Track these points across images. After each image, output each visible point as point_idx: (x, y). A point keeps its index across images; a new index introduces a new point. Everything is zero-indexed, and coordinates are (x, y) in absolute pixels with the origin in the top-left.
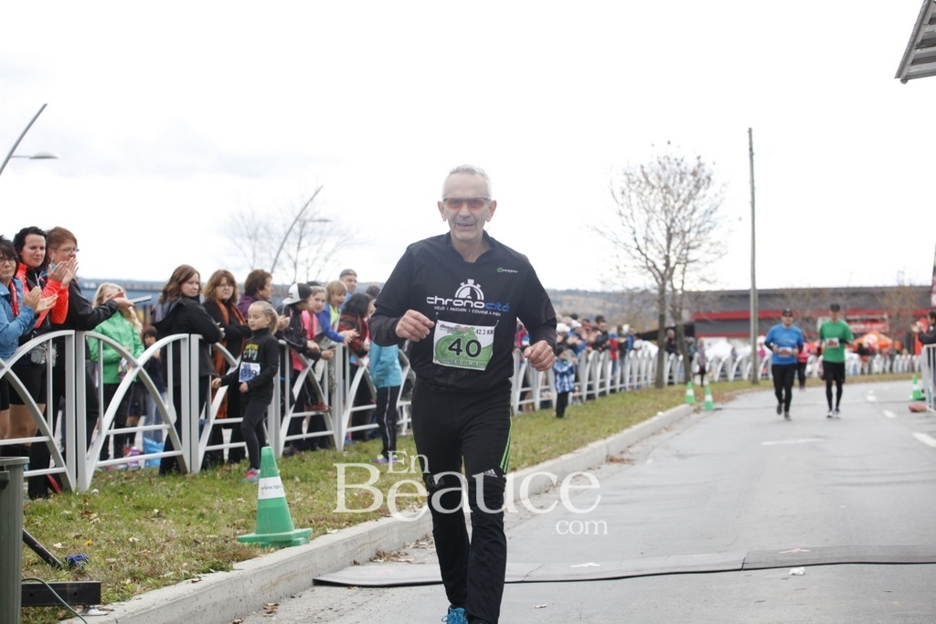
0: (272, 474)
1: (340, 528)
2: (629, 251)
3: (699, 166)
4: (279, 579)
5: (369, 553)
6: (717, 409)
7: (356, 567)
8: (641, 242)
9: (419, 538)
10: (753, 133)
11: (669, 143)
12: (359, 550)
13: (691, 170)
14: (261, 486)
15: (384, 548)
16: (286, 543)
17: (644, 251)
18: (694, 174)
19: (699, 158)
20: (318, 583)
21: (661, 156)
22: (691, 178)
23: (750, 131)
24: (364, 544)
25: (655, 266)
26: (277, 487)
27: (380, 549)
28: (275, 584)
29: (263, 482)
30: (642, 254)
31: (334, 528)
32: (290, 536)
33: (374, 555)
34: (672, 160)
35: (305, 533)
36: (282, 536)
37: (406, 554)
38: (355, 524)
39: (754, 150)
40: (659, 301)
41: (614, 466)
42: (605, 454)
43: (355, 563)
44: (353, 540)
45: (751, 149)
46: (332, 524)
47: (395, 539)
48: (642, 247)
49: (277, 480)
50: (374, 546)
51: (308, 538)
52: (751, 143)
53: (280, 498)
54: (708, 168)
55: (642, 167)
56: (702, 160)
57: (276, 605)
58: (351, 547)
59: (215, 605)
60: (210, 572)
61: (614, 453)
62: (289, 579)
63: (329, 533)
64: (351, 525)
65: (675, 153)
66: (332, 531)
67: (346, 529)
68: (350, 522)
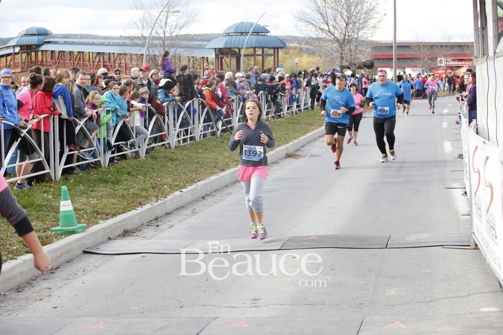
0: (66, 199)
1: (107, 219)
4: (62, 254)
5: (120, 231)
7: (110, 241)
8: (331, 28)
9: (152, 219)
12: (113, 231)
14: (61, 204)
15: (129, 227)
16: (73, 232)
20: (85, 252)
24: (116, 228)
25: (338, 40)
26: (69, 205)
27: (127, 229)
28: (60, 256)
29: (62, 203)
31: (104, 220)
32: (74, 229)
33: (122, 232)
35: (83, 226)
36: (70, 229)
37: (140, 231)
38: (116, 216)
41: (290, 160)
42: (285, 152)
43: (110, 239)
44: (109, 227)
46: (104, 216)
47: (137, 222)
48: (332, 30)
49: (69, 202)
50: (123, 228)
51: (84, 229)
53: (70, 211)
57: (57, 268)
58: (107, 231)
59: (22, 273)
60: (22, 255)
61: (291, 151)
62: (68, 253)
63: (99, 223)
64: (113, 217)
66: (101, 222)
67: (109, 220)
68: (114, 215)
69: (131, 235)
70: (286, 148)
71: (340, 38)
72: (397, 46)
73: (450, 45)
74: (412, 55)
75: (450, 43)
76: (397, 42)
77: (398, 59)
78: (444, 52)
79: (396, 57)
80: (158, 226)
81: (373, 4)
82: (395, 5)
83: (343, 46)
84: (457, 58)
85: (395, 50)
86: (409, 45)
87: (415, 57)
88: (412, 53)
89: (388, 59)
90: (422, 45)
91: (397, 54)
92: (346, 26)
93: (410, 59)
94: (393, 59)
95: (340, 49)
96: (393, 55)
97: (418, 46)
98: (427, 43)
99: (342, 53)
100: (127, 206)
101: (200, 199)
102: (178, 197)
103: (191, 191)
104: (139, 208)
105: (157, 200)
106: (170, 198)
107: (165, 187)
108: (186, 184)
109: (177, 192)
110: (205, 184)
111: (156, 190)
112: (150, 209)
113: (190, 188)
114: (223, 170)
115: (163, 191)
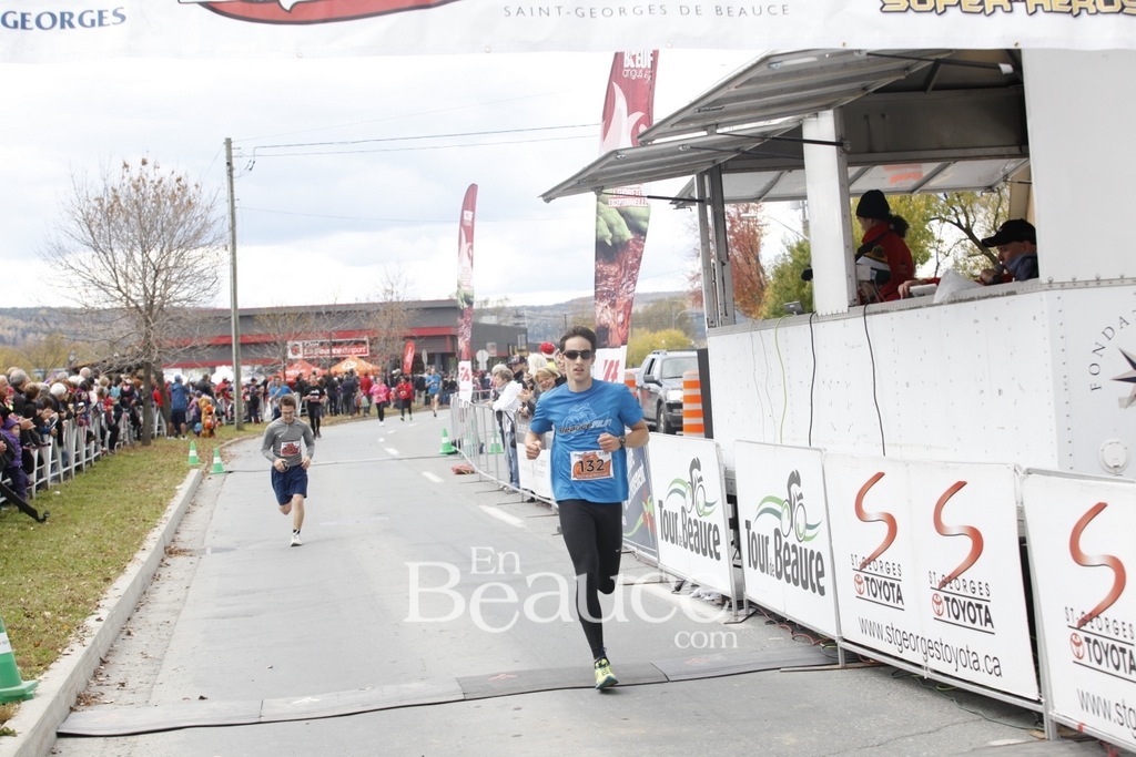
3: (179, 189)
4: (42, 737)
10: (233, 145)
12: (70, 695)
13: (170, 194)
15: (80, 688)
17: (125, 291)
18: (174, 197)
19: (179, 180)
20: (61, 735)
21: (135, 178)
22: (168, 203)
23: (229, 142)
24: (71, 689)
25: (137, 307)
26: (4, 643)
27: (78, 691)
28: (41, 743)
30: (124, 295)
31: (37, 674)
32: (23, 690)
33: (73, 699)
34: (148, 183)
35: (30, 684)
36: (16, 691)
37: (101, 694)
38: (47, 667)
39: (234, 165)
40: (145, 348)
42: (163, 546)
43: (71, 709)
44: (66, 687)
45: (229, 164)
47: (83, 679)
50: (75, 689)
52: (229, 157)
53: (7, 654)
54: (192, 190)
55: (115, 191)
56: (182, 183)
58: (66, 694)
61: (168, 542)
62: (46, 736)
63: (40, 681)
64: (46, 669)
65: (152, 175)
66: (40, 678)
67: (46, 674)
68: (44, 665)
69: (96, 703)
70: (163, 535)
72: (241, 317)
73: (337, 310)
74: (260, 335)
75: (335, 306)
76: (239, 307)
77: (242, 345)
78: (324, 327)
79: (239, 340)
80: (123, 685)
81: (197, 225)
82: (233, 228)
83: (151, 320)
84: (353, 339)
85: (236, 326)
86: (252, 314)
87: (268, 340)
88: (259, 331)
89: (225, 345)
90: (282, 313)
91: (239, 334)
92: (156, 276)
93: (256, 344)
94: (231, 345)
95: (144, 328)
96: (231, 336)
97: (275, 315)
98: (291, 308)
99: (148, 336)
100: (40, 648)
101: (123, 635)
102: (103, 630)
103: (109, 619)
104: (66, 651)
105: (77, 636)
106: (95, 632)
107: (47, 614)
108: (80, 606)
109: (91, 622)
110: (118, 605)
111: (40, 620)
112: (88, 653)
113: (103, 613)
114: (107, 580)
115: (59, 622)
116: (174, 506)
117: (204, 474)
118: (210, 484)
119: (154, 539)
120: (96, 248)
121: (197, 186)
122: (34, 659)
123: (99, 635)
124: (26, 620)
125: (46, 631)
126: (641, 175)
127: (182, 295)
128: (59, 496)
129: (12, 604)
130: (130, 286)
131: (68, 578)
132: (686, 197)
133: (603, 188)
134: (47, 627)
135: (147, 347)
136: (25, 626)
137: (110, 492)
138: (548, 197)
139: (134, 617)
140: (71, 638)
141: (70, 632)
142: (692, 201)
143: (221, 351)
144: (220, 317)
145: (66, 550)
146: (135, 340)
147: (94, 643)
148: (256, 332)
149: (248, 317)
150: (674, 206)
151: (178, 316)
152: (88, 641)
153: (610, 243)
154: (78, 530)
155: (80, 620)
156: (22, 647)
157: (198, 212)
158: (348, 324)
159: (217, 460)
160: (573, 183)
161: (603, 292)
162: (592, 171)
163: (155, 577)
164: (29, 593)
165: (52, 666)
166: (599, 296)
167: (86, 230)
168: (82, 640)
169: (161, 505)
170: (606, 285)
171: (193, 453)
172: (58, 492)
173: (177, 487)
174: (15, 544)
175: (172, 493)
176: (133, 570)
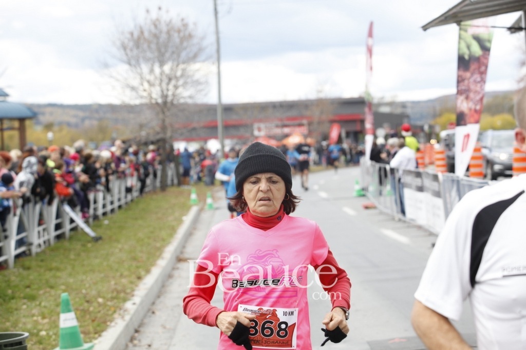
0: (69, 311)
2: (137, 92)
3: (183, 26)
6: (217, 209)
11: (160, 8)
13: (177, 29)
14: (61, 318)
18: (179, 31)
19: (183, 20)
21: (154, 19)
22: (176, 35)
25: (157, 104)
26: (73, 319)
29: (63, 316)
34: (163, 22)
40: (162, 129)
45: (215, 10)
49: (72, 315)
52: (215, 5)
54: (191, 26)
55: (141, 27)
56: (185, 22)
63: (95, 344)
64: (100, 336)
65: (165, 17)
66: (96, 342)
67: (100, 339)
68: (98, 332)
70: (176, 250)
71: (160, 101)
72: (224, 109)
73: (287, 104)
74: (237, 120)
75: (286, 101)
78: (278, 114)
80: (150, 346)
81: (195, 49)
82: (218, 51)
83: (165, 110)
85: (221, 115)
86: (231, 107)
87: (241, 123)
88: (236, 118)
91: (223, 120)
93: (234, 126)
94: (215, 127)
95: (161, 116)
96: (216, 122)
99: (164, 121)
100: (96, 323)
101: (150, 314)
102: (137, 311)
103: (142, 303)
104: (113, 324)
105: (120, 314)
106: (132, 312)
107: (100, 300)
108: (121, 295)
109: (129, 305)
110: (147, 295)
111: (95, 304)
112: (127, 326)
113: (137, 299)
114: (139, 278)
115: (108, 305)
116: (182, 231)
117: (201, 210)
118: (205, 216)
119: (169, 251)
120: (130, 64)
121: (195, 24)
122: (91, 329)
123: (134, 314)
124: (86, 305)
125: (99, 312)
126: (487, 12)
127: (186, 95)
128: (108, 225)
129: (77, 294)
130: (153, 89)
131: (114, 277)
132: (516, 26)
133: (461, 21)
134: (100, 308)
135: (164, 128)
136: (86, 308)
137: (140, 222)
138: (425, 28)
139: (158, 302)
140: (116, 316)
141: (115, 312)
142: (520, 29)
143: (211, 131)
144: (210, 109)
145: (112, 259)
146: (155, 124)
147: (131, 319)
148: (233, 118)
149: (228, 109)
150: (508, 32)
151: (184, 108)
152: (127, 318)
153: (467, 57)
154: (120, 246)
155: (121, 304)
156: (84, 321)
157: (195, 41)
158: (294, 113)
159: (209, 201)
160: (443, 18)
161: (461, 90)
162: (454, 10)
163: (170, 276)
164: (90, 287)
165: (104, 334)
166: (460, 92)
167: (123, 52)
168: (123, 317)
169: (173, 230)
170: (464, 85)
171: (194, 196)
172: (106, 222)
173: (184, 218)
174: (79, 255)
175: (180, 222)
176: (156, 272)
